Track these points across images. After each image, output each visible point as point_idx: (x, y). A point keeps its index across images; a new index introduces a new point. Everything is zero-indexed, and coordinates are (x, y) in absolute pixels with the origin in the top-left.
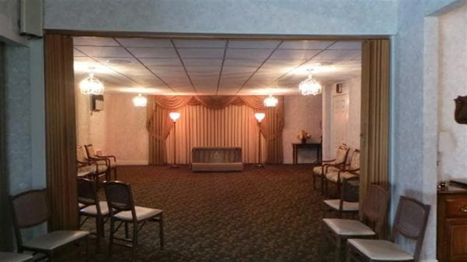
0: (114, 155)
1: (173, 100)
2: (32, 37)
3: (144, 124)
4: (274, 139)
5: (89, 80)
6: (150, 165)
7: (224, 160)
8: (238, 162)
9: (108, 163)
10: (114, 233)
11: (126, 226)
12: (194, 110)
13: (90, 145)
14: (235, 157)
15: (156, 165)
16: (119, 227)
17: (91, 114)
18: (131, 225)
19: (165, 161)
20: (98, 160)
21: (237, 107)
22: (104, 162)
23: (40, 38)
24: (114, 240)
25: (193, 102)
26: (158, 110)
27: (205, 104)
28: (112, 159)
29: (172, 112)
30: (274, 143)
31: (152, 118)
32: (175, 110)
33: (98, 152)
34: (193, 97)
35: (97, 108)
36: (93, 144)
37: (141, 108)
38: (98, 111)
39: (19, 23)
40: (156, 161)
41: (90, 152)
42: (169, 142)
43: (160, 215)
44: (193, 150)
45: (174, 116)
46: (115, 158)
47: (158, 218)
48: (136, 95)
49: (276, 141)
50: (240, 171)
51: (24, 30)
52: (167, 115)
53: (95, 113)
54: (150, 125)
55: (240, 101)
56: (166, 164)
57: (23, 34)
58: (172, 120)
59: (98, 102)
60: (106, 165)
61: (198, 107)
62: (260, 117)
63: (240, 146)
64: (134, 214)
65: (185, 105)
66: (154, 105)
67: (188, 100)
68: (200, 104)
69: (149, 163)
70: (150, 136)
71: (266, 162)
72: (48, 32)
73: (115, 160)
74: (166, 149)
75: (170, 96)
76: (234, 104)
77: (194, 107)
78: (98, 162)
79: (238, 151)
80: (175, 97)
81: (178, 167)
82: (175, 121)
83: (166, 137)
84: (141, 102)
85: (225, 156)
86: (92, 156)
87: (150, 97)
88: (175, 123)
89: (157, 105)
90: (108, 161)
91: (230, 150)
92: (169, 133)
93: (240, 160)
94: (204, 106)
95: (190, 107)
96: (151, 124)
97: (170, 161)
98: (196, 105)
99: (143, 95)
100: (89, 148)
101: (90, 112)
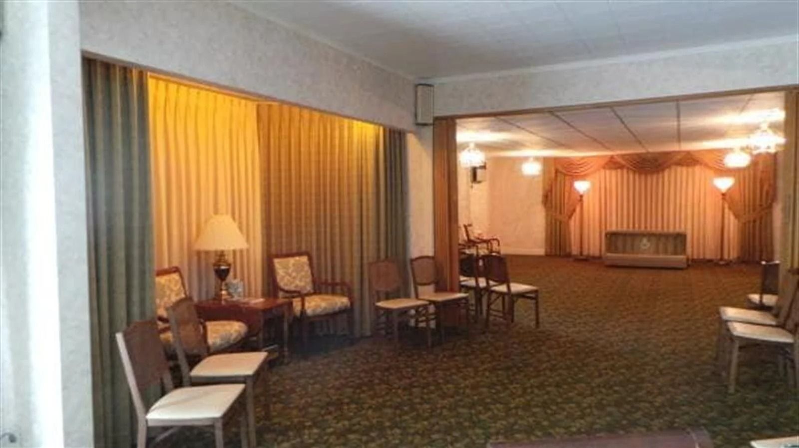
0: (499, 238)
1: (578, 163)
2: (425, 125)
3: (540, 198)
4: (754, 221)
5: (469, 151)
6: (548, 255)
7: (657, 252)
8: (681, 254)
9: (490, 248)
10: (491, 304)
11: (504, 299)
12: (613, 177)
13: (470, 225)
14: (675, 247)
15: (556, 255)
16: (495, 300)
17: (472, 187)
18: (507, 298)
19: (568, 250)
20: (479, 243)
21: (684, 169)
22: (485, 245)
23: (431, 124)
24: (491, 312)
25: (612, 164)
26: (559, 179)
27: (629, 166)
28: (495, 244)
29: (576, 180)
30: (754, 227)
31: (551, 191)
32: (583, 177)
33: (480, 234)
34: (612, 157)
35: (479, 178)
36: (474, 225)
37: (533, 177)
38: (479, 182)
39: (416, 116)
40: (556, 250)
41: (470, 233)
42: (574, 224)
43: (536, 291)
44: (606, 235)
45: (582, 186)
46: (498, 242)
47: (532, 295)
48: (526, 159)
49: (758, 223)
50: (681, 269)
51: (420, 120)
52: (572, 185)
53: (476, 186)
54: (547, 199)
55: (690, 160)
56: (569, 255)
57: (418, 124)
58: (578, 192)
59: (479, 172)
60: (488, 249)
61: (619, 171)
62: (724, 184)
63: (682, 230)
64: (509, 287)
65: (599, 170)
66: (553, 171)
67: (603, 162)
68: (621, 167)
69: (546, 252)
70: (547, 215)
71: (738, 258)
72: (436, 119)
73: (499, 245)
74: (569, 233)
75: (576, 157)
76: (679, 163)
77: (614, 173)
78: (480, 246)
79: (680, 238)
80: (583, 158)
81: (585, 260)
82: (581, 192)
83: (570, 217)
84: (532, 169)
85: (657, 245)
86: (472, 238)
87: (546, 161)
88: (581, 196)
89: (557, 171)
90: (489, 245)
91: (667, 236)
92: (574, 210)
93: (684, 251)
94: (628, 169)
95: (608, 172)
96: (549, 198)
97: (575, 251)
98: (616, 169)
99: (537, 159)
100: (469, 228)
101: (470, 184)
